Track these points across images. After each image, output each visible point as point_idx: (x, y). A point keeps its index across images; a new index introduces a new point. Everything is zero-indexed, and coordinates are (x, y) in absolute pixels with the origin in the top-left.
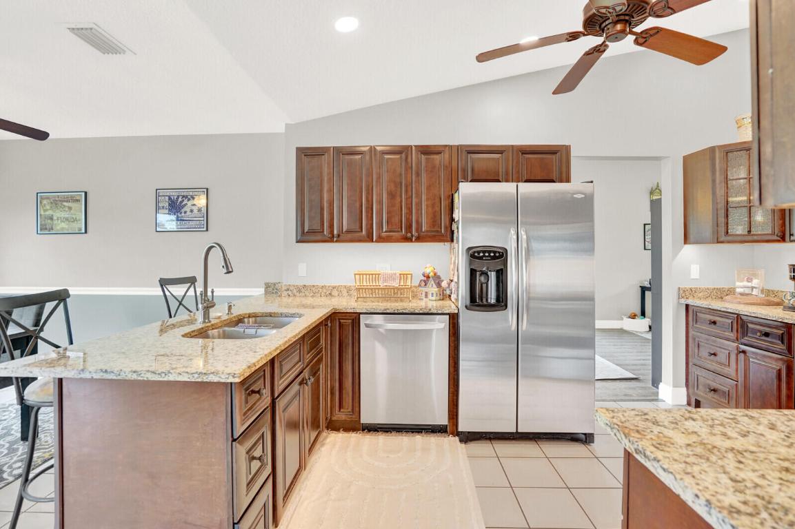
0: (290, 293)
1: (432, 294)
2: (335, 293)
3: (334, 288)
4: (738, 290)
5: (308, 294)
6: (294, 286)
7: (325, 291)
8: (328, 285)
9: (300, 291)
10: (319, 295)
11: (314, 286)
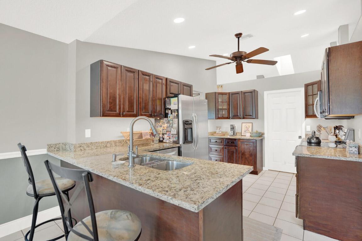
0: (82, 148)
1: (157, 140)
2: (109, 145)
3: (108, 142)
4: (217, 132)
5: (93, 147)
6: (84, 144)
7: (103, 144)
8: (105, 141)
9: (88, 147)
10: (100, 147)
11: (97, 142)
